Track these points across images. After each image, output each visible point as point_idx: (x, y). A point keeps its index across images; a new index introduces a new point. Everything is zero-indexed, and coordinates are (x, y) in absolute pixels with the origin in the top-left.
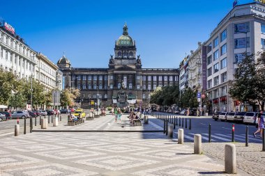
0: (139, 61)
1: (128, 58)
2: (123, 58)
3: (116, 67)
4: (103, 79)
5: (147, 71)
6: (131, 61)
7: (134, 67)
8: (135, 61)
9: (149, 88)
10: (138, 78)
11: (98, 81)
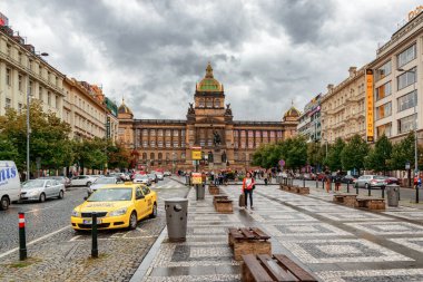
0: (229, 112)
1: (214, 108)
2: (206, 108)
3: (198, 119)
4: (180, 134)
5: (239, 124)
6: (218, 112)
7: (222, 119)
8: (223, 112)
9: (243, 146)
10: (228, 133)
11: (172, 137)
